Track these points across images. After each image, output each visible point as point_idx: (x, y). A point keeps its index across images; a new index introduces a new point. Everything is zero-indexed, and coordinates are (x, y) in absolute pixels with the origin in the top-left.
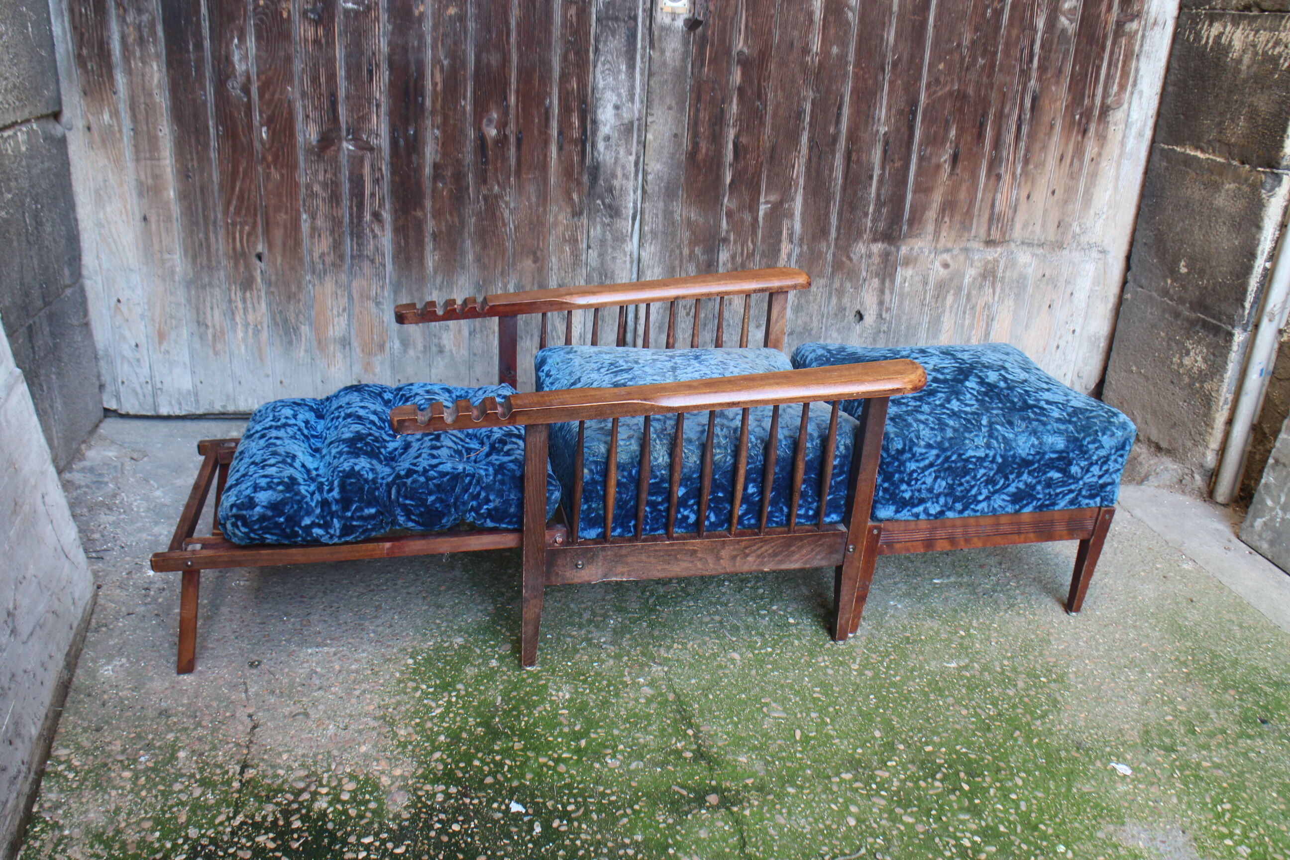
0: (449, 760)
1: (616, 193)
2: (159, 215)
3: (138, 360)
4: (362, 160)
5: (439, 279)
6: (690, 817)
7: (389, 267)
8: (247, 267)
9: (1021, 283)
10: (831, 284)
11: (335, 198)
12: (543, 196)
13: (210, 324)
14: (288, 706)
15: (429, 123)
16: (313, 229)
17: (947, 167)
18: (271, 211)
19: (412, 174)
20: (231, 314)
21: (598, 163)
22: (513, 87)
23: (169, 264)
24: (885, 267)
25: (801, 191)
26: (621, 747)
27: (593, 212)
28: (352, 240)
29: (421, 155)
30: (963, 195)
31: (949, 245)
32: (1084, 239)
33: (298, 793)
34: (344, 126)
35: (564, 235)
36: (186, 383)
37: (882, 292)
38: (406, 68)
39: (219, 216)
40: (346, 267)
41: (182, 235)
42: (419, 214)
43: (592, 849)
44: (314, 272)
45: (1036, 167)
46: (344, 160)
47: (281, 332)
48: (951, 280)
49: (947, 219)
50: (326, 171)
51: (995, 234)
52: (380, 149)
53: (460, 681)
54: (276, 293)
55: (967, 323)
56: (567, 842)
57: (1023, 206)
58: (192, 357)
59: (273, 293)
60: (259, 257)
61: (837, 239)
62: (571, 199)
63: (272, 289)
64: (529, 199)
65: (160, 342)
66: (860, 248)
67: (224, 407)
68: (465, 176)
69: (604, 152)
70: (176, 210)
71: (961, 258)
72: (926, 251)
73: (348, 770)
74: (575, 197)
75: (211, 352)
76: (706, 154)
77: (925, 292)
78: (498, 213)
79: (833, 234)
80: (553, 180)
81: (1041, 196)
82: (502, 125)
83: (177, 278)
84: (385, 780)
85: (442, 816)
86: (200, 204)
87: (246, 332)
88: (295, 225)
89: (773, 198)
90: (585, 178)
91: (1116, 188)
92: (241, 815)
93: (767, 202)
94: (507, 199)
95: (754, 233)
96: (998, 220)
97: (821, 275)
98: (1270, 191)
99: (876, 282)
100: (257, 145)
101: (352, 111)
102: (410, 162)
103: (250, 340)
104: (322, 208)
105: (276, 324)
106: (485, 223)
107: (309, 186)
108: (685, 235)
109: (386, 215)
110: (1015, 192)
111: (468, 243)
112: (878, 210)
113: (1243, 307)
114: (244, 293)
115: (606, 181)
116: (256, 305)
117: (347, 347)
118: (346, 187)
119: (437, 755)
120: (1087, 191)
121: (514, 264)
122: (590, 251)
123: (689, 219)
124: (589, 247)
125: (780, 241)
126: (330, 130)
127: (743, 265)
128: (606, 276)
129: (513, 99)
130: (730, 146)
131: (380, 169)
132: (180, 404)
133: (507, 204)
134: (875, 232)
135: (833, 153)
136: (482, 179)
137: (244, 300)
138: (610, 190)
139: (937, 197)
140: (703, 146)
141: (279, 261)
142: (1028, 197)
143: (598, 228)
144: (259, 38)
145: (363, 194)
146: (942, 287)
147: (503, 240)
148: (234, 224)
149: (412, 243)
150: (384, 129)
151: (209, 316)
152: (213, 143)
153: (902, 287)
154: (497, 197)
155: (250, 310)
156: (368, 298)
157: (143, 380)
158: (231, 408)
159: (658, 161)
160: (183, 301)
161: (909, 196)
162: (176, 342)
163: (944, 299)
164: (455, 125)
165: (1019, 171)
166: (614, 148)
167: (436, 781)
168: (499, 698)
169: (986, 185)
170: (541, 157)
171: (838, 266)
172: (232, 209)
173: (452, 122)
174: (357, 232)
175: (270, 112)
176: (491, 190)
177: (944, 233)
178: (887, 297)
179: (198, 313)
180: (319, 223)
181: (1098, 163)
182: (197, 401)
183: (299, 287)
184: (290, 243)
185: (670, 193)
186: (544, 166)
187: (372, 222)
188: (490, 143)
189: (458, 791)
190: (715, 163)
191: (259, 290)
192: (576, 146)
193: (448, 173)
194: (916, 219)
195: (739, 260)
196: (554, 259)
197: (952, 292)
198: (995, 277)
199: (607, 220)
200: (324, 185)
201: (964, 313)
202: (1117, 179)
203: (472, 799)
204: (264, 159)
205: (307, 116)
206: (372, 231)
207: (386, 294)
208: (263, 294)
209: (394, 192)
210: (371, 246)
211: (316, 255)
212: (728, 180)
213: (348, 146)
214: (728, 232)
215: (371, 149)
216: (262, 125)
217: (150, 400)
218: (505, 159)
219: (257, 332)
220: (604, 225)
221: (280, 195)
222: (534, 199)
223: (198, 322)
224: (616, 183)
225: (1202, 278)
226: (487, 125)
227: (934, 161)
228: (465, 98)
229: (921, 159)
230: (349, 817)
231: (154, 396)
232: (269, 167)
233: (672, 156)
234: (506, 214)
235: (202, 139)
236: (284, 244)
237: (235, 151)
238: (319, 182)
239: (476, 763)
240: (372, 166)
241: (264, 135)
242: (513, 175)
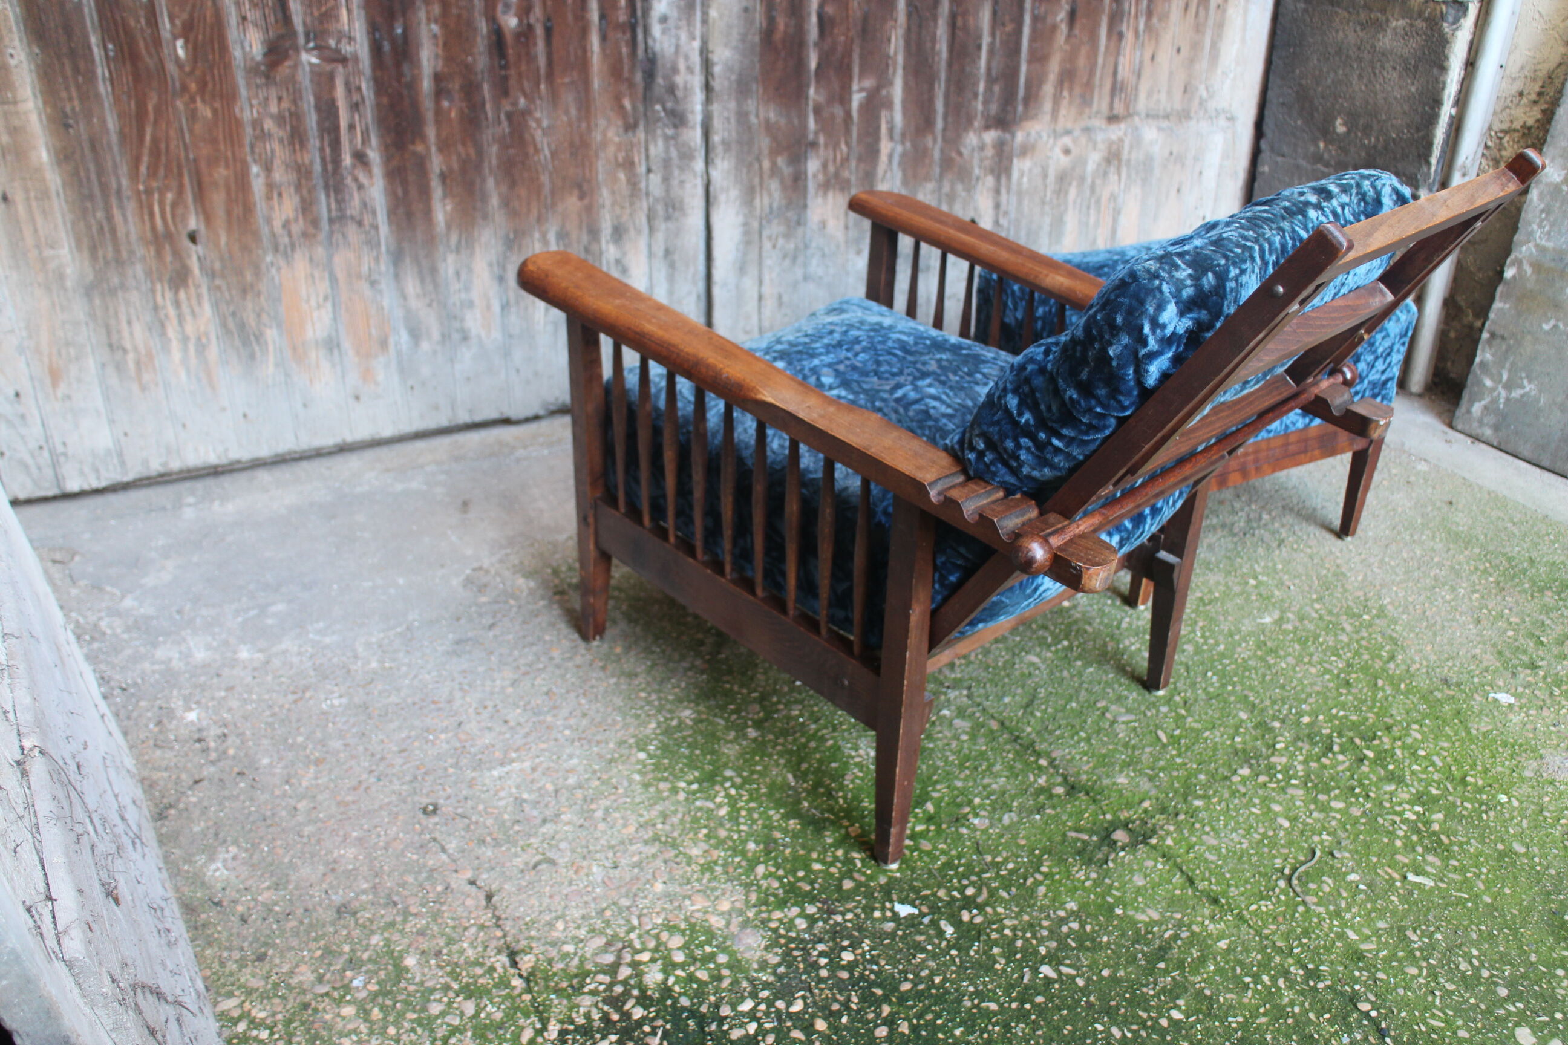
0: (781, 872)
1: (680, 94)
2: (27, 191)
3: (23, 417)
4: (331, 77)
5: (454, 238)
6: (1111, 864)
7: (384, 229)
8: (177, 254)
9: (1148, 163)
10: (940, 188)
11: (297, 137)
12: (585, 105)
13: (128, 346)
14: (516, 855)
15: (422, 14)
16: (270, 186)
17: (1064, 27)
18: (203, 165)
19: (405, 92)
20: (160, 326)
21: (654, 54)
23: (52, 265)
24: (1000, 161)
25: (900, 72)
26: (977, 801)
27: (651, 122)
28: (328, 196)
29: (416, 63)
30: (1082, 62)
31: (1069, 126)
32: (1212, 105)
33: (612, 969)
34: (300, 28)
35: (616, 158)
36: (103, 439)
37: (997, 191)
39: (125, 182)
40: (322, 236)
41: (69, 217)
42: (420, 148)
43: (1028, 935)
44: (276, 249)
45: (1160, 20)
46: (305, 80)
47: (237, 342)
48: (1073, 168)
49: (1066, 93)
50: (280, 99)
51: (1119, 108)
52: (356, 59)
53: (725, 766)
54: (224, 288)
55: (1092, 219)
56: (994, 935)
57: (1147, 72)
58: (107, 398)
59: (219, 288)
60: (193, 238)
61: (945, 130)
62: (622, 107)
63: (218, 282)
64: (567, 112)
65: (55, 383)
66: (971, 139)
67: (165, 464)
68: (478, 87)
69: (661, 39)
70: (54, 179)
71: (1083, 140)
72: (1044, 135)
73: (659, 921)
74: (627, 103)
75: (135, 387)
76: (785, 32)
77: (1045, 186)
78: (527, 136)
79: (939, 124)
80: (596, 83)
81: (1165, 55)
82: (524, 11)
83: (69, 284)
84: (716, 922)
85: (821, 947)
86: (92, 167)
87: (185, 350)
88: (242, 182)
89: (869, 83)
90: (639, 77)
91: (1243, 40)
92: (553, 1022)
93: (861, 90)
94: (538, 115)
95: (848, 132)
96: (1121, 89)
97: (927, 178)
98: (1454, 23)
99: (990, 181)
100: (171, 68)
101: (310, 6)
102: (400, 75)
103: (193, 361)
104: (280, 153)
105: (228, 332)
106: (512, 151)
107: (257, 123)
108: (764, 143)
109: (374, 155)
110: (1138, 54)
111: (490, 183)
112: (989, 89)
113: (1429, 164)
114: (177, 292)
115: (666, 78)
116: (197, 309)
117: (336, 352)
118: (312, 120)
119: (761, 870)
120: (1214, 46)
121: (554, 204)
122: (652, 176)
123: (767, 120)
124: (649, 171)
125: (877, 139)
126: (281, 37)
127: (837, 175)
128: (674, 208)
130: (814, 19)
131: (359, 89)
132: (97, 471)
133: (538, 121)
134: (986, 116)
135: (935, 19)
136: (503, 89)
137: (177, 304)
138: (671, 89)
139: (1054, 66)
140: (781, 23)
141: (223, 240)
142: (1153, 58)
143: (660, 143)
145: (336, 128)
146: (1063, 178)
147: (537, 172)
148: (149, 192)
149: (413, 191)
150: (359, 30)
151: (126, 333)
152: (101, 71)
153: (1019, 184)
154: (526, 113)
155: (189, 318)
156: (359, 276)
157: (33, 445)
158: (175, 465)
159: (726, 45)
160: (82, 316)
161: (1024, 68)
162: (79, 380)
163: (1066, 193)
164: (459, 16)
165: (1142, 26)
166: (673, 31)
167: (782, 904)
168: (790, 777)
169: (1107, 47)
170: (579, 53)
171: (947, 163)
172: (143, 169)
173: (454, 11)
174: (334, 182)
175: (185, 16)
176: (515, 104)
177: (1063, 112)
178: (1004, 197)
179: (109, 333)
180: (278, 175)
181: (1224, 11)
182: (123, 463)
183: (257, 273)
184: (238, 210)
185: (742, 89)
186: (583, 65)
187: (354, 166)
188: (509, 38)
189: (819, 909)
190: (796, 44)
191: (198, 286)
192: (624, 33)
193: (455, 85)
194: (1032, 97)
195: (831, 169)
196: (605, 193)
197: (1074, 184)
198: (1119, 160)
199: (670, 132)
200: (280, 119)
201: (1089, 208)
202: (1244, 29)
203: (843, 914)
204: (184, 88)
205: (244, 18)
206: (356, 180)
207: (383, 268)
208: (204, 290)
209: (381, 121)
210: (356, 202)
211: (277, 224)
212: (813, 64)
213: (309, 59)
214: (816, 133)
215: (344, 60)
216: (175, 38)
217: (49, 472)
218: (531, 59)
219: (202, 348)
220: (667, 138)
221: (214, 141)
222: (573, 112)
223: (111, 346)
224: (679, 80)
225: (1368, 136)
226: (505, 13)
227: (1049, 20)
229: (1035, 19)
230: (702, 984)
231: (55, 465)
232: (193, 100)
233: (743, 39)
234: (538, 135)
235: (82, 65)
236: (229, 213)
237: (137, 78)
238: (272, 116)
239: (817, 866)
240: (347, 85)
241: (181, 52)
242: (543, 80)
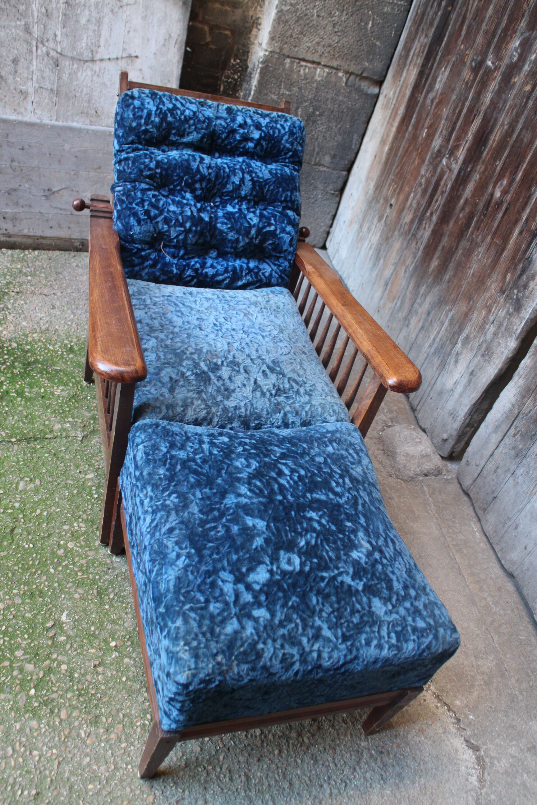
1: (528, 293)
2: (379, 158)
3: (342, 229)
4: (444, 174)
7: (420, 252)
8: (385, 208)
11: (425, 191)
12: (495, 262)
13: (363, 229)
15: (479, 168)
16: (411, 205)
18: (406, 182)
19: (456, 199)
20: (370, 230)
21: (532, 260)
22: (525, 166)
23: (369, 187)
27: (510, 297)
28: (418, 223)
29: (465, 189)
34: (450, 147)
35: (488, 301)
36: (344, 255)
38: (489, 122)
39: (392, 172)
40: (409, 238)
41: (379, 174)
42: (445, 228)
44: (399, 231)
46: (439, 169)
47: (376, 256)
50: (431, 172)
52: (453, 172)
58: (352, 242)
59: (384, 231)
60: (391, 206)
62: (505, 277)
63: (385, 228)
64: (488, 259)
65: (350, 226)
68: (473, 217)
70: (384, 158)
74: (509, 276)
75: (356, 245)
78: (472, 256)
80: (506, 254)
82: (505, 192)
83: (368, 196)
87: (368, 245)
88: (408, 197)
90: (520, 267)
94: (480, 250)
100: (420, 139)
101: (456, 139)
102: (459, 190)
103: (367, 251)
104: (419, 195)
105: (377, 249)
106: (464, 258)
107: (422, 177)
109: (435, 218)
111: (451, 266)
114: (378, 222)
115: (528, 278)
117: (386, 287)
118: (432, 187)
121: (460, 300)
122: (492, 326)
124: (493, 322)
126: (444, 146)
129: (520, 175)
131: (447, 186)
133: (478, 253)
136: (479, 226)
137: (376, 226)
138: (526, 287)
141: (394, 214)
143: (504, 311)
144: (451, 71)
145: (434, 197)
147: (464, 278)
148: (394, 181)
149: (434, 245)
150: (461, 159)
151: (365, 225)
152: (410, 128)
154: (477, 245)
155: (375, 234)
156: (405, 265)
157: (338, 241)
160: (363, 210)
162: (352, 230)
164: (486, 177)
170: (509, 232)
172: (397, 171)
173: (487, 173)
174: (421, 220)
175: (433, 121)
176: (478, 237)
179: (363, 221)
180: (414, 203)
183: (392, 235)
186: (507, 239)
187: (428, 218)
188: (493, 201)
191: (382, 225)
192: (530, 237)
193: (468, 209)
196: (475, 315)
199: (512, 310)
200: (426, 181)
204: (418, 149)
205: (442, 132)
206: (426, 224)
208: (382, 228)
209: (444, 205)
210: (421, 233)
211: (405, 221)
213: (444, 161)
215: (451, 170)
216: (427, 128)
218: (494, 219)
220: (508, 313)
221: (412, 175)
222: (490, 261)
223: (361, 226)
224: (532, 285)
226: (499, 188)
228: (500, 160)
232: (417, 155)
234: (475, 260)
235: (408, 123)
236: (401, 205)
237: (413, 137)
238: (426, 177)
240: (446, 181)
241: (425, 134)
242: (491, 234)
